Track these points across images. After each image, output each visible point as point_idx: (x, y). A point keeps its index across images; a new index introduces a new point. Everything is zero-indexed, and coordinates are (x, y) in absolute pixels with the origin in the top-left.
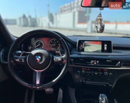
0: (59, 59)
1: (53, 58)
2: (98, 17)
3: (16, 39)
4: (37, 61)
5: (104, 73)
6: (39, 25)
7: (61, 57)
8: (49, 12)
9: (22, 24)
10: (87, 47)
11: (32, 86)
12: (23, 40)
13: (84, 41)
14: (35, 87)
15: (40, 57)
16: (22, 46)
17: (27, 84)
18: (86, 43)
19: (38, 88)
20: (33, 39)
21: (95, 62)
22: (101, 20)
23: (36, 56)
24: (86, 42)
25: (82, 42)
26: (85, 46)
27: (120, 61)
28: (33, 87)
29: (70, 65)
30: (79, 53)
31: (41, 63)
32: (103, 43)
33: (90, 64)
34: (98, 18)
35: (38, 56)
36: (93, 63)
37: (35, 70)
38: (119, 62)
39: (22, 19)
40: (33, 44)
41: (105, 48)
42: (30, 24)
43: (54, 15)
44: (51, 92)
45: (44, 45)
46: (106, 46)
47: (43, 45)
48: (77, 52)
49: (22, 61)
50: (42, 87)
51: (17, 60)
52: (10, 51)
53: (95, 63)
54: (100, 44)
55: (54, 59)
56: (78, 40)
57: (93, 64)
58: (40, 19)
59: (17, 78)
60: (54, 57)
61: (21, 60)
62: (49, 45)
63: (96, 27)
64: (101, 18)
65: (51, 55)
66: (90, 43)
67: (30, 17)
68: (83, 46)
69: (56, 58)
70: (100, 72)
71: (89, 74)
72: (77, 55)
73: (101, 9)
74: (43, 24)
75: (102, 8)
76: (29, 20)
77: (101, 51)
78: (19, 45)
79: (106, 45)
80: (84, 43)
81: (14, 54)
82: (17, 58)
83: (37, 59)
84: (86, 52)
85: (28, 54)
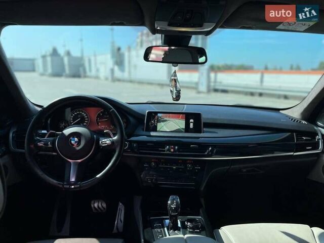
0: (107, 142)
1: (98, 141)
2: (172, 76)
3: (39, 109)
4: (73, 145)
5: (186, 167)
6: (88, 73)
7: (111, 139)
8: (113, 43)
9: (50, 71)
10: (162, 124)
11: (63, 185)
12: (51, 112)
13: (156, 113)
14: (68, 187)
15: (76, 139)
16: (49, 122)
17: (55, 181)
18: (160, 117)
19: (73, 187)
20: (68, 110)
21: (172, 148)
22: (175, 82)
23: (71, 138)
24: (159, 115)
25: (153, 114)
26: (159, 121)
27: (212, 146)
28: (65, 186)
29: (124, 154)
30: (147, 133)
31: (78, 148)
32: (188, 116)
33: (164, 151)
34: (172, 78)
35: (73, 137)
36: (169, 150)
37: (69, 160)
38: (210, 149)
39: (49, 59)
40: (68, 119)
41: (191, 125)
42: (67, 71)
43: (124, 50)
44: (102, 209)
45: (88, 120)
46: (192, 122)
47: (86, 119)
48: (144, 133)
49: (48, 145)
50: (78, 186)
51: (40, 144)
52: (28, 130)
53: (172, 150)
54: (182, 118)
55: (100, 142)
56: (147, 111)
57: (168, 152)
58: (93, 59)
59: (40, 173)
60: (101, 139)
61: (46, 144)
62: (97, 120)
63: (171, 91)
64: (175, 78)
65: (95, 136)
66: (166, 117)
67: (68, 53)
68: (154, 121)
69: (104, 140)
70: (181, 166)
71: (162, 169)
72: (146, 137)
73: (174, 65)
74: (98, 70)
75: (176, 65)
76: (66, 60)
77: (184, 131)
78: (44, 121)
79: (192, 120)
80: (156, 117)
81: (34, 134)
82: (40, 141)
83: (73, 142)
84: (159, 131)
85: (58, 135)
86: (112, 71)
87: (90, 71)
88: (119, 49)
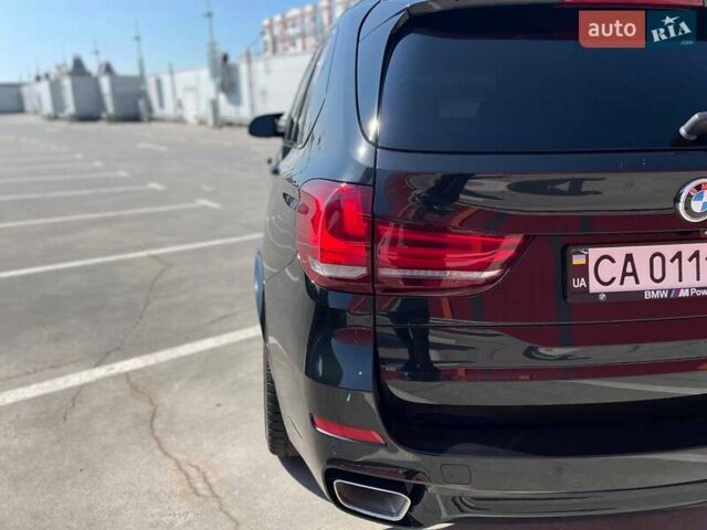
6: (157, 112)
8: (213, 45)
9: (70, 108)
39: (67, 83)
42: (110, 108)
58: (166, 79)
67: (108, 69)
74: (180, 105)
76: (105, 83)
86: (215, 105)
87: (162, 104)
88: (225, 58)
